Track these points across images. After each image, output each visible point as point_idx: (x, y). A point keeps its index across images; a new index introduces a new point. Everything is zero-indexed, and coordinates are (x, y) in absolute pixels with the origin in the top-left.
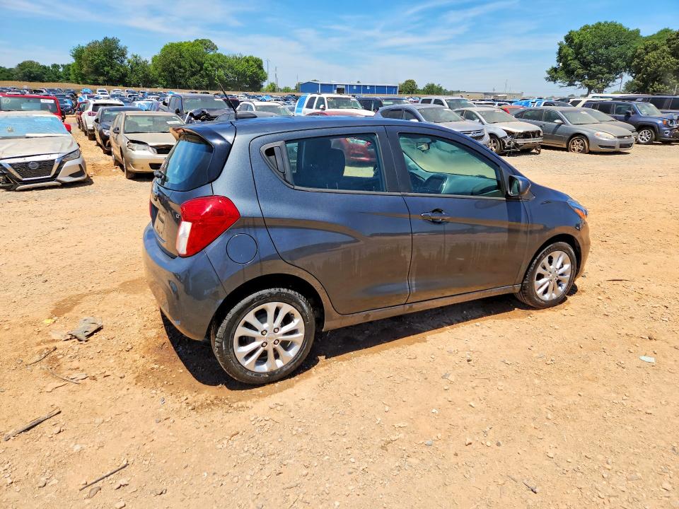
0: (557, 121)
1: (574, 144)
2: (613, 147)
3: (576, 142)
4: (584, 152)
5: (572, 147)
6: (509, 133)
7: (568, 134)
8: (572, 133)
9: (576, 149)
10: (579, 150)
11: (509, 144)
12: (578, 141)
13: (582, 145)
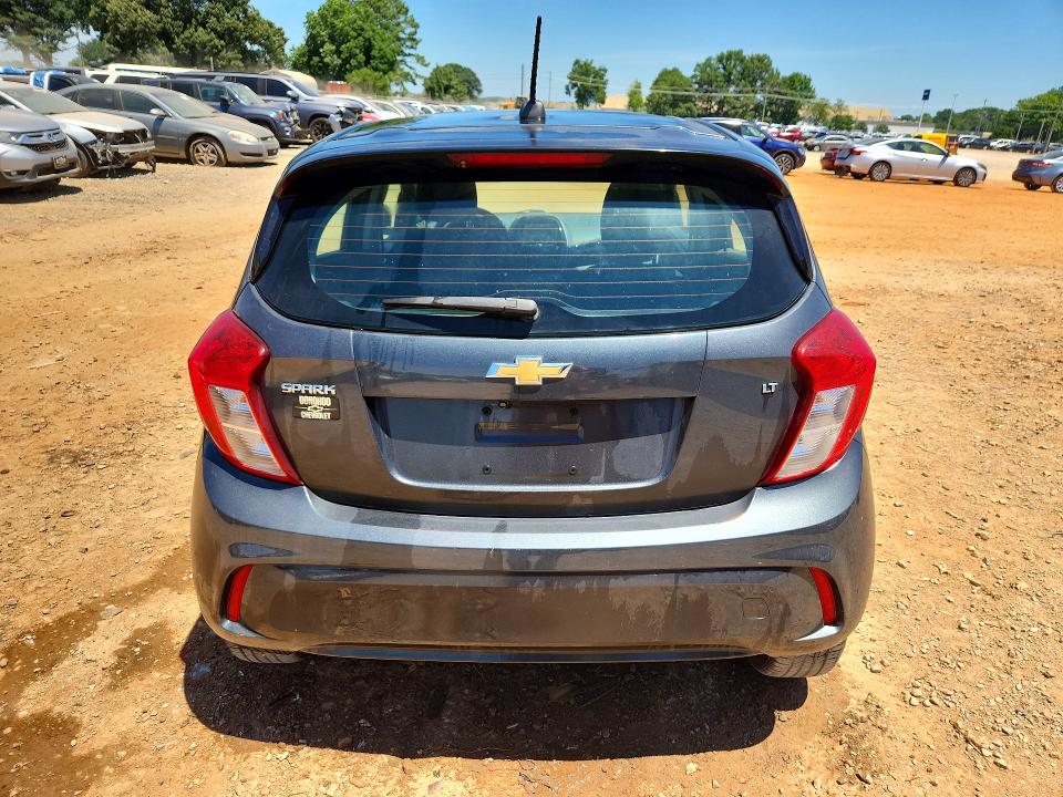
0: (154, 111)
1: (198, 151)
2: (260, 155)
3: (200, 147)
4: (219, 163)
5: (197, 158)
6: (99, 134)
7: (183, 135)
8: (188, 133)
9: (206, 161)
10: (211, 162)
11: (104, 154)
12: (205, 146)
13: (213, 152)
